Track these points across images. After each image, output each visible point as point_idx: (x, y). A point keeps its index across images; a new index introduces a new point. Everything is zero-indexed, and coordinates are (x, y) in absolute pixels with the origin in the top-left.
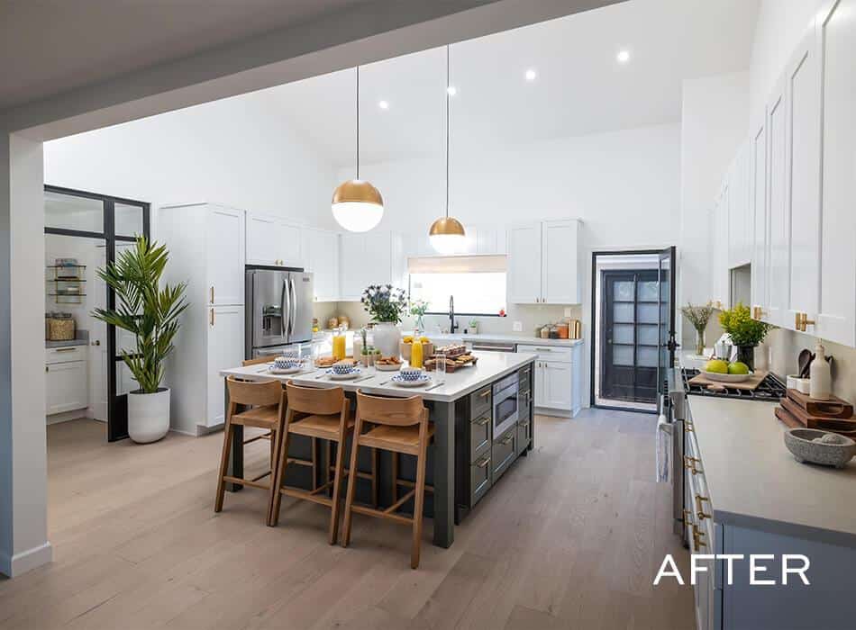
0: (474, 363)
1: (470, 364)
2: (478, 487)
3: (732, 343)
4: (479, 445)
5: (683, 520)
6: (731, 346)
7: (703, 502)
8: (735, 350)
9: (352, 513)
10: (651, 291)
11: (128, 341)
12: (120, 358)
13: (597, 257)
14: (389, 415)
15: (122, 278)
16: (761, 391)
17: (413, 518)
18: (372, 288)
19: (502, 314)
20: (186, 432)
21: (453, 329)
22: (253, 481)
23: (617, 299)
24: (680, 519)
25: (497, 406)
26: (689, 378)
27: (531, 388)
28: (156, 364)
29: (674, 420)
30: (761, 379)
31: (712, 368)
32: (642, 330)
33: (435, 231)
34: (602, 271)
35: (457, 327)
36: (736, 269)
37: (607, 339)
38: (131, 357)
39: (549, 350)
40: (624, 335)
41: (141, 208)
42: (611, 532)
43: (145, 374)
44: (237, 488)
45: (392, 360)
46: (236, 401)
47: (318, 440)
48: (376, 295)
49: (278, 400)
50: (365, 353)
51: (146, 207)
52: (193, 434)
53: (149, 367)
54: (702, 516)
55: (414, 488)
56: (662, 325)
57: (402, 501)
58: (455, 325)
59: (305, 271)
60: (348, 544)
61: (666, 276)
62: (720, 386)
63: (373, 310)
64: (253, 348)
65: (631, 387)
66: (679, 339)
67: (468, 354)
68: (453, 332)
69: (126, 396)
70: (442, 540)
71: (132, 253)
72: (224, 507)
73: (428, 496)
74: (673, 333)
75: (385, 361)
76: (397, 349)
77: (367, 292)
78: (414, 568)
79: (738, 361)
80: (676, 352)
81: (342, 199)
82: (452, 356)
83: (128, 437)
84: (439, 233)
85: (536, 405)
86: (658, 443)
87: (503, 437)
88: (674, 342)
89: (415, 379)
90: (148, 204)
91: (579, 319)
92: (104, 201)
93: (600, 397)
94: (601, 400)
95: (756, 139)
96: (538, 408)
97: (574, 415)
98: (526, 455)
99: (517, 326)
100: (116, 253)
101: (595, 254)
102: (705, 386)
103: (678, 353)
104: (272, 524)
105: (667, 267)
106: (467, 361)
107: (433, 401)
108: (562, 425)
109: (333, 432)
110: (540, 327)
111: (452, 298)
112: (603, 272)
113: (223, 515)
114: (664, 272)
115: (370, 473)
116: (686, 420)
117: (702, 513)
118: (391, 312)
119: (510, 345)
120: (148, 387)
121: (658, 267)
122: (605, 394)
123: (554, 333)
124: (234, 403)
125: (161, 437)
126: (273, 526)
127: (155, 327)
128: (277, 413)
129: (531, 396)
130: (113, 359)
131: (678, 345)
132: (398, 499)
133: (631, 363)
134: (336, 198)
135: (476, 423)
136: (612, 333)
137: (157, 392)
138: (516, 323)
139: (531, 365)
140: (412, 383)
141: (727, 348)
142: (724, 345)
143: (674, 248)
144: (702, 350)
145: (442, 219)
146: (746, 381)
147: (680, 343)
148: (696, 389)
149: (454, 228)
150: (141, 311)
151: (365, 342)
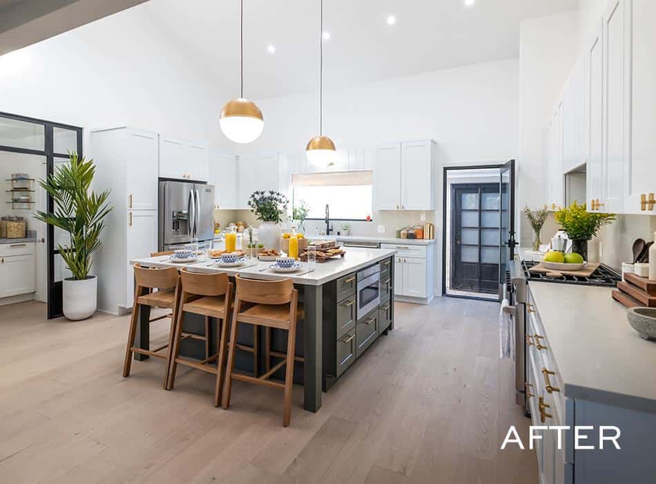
0: (342, 255)
1: (339, 256)
2: (343, 360)
3: (567, 237)
4: (344, 324)
5: (525, 392)
6: (566, 240)
7: (549, 375)
8: (570, 243)
9: (231, 379)
10: (493, 201)
11: (64, 238)
12: (57, 252)
13: (447, 171)
14: (263, 296)
15: (59, 188)
16: (596, 278)
17: (284, 383)
18: (257, 193)
19: (369, 219)
20: (110, 312)
21: (329, 231)
22: (155, 351)
23: (464, 208)
24: (522, 391)
25: (361, 291)
26: (528, 268)
27: (391, 277)
28: (86, 256)
29: (516, 303)
30: (594, 269)
31: (550, 258)
32: (486, 233)
33: (311, 148)
34: (451, 184)
35: (332, 230)
36: (570, 173)
37: (456, 240)
38: (65, 251)
39: (407, 248)
40: (470, 237)
41: (76, 132)
42: (460, 401)
43: (77, 265)
44: (144, 358)
45: (273, 252)
46: (142, 285)
47: (210, 318)
48: (260, 200)
49: (174, 284)
50: (249, 247)
51: (79, 131)
52: (115, 314)
53: (80, 258)
54: (551, 390)
55: (285, 359)
56: (503, 229)
57: (274, 370)
58: (330, 228)
59: (208, 184)
60: (228, 407)
61: (505, 189)
62: (558, 273)
63: (258, 211)
64: (164, 244)
65: (477, 280)
66: (517, 238)
67: (338, 248)
68: (328, 234)
69: (61, 282)
70: (311, 405)
71: (67, 167)
72: (131, 373)
73: (298, 365)
74: (512, 233)
75: (266, 253)
76: (277, 243)
77: (253, 196)
78: (286, 426)
79: (573, 252)
80: (515, 249)
81: (228, 114)
82: (323, 249)
83: (63, 315)
84: (314, 149)
85: (395, 293)
86: (501, 324)
87: (366, 318)
88: (514, 241)
89: (289, 266)
90: (81, 129)
91: (433, 223)
92: (45, 126)
93: (450, 289)
94: (451, 291)
95: (591, 51)
96: (398, 296)
97: (429, 301)
98: (387, 334)
99: (381, 229)
100: (55, 167)
101: (445, 169)
102: (544, 274)
103: (517, 249)
104: (168, 388)
105: (507, 180)
106: (336, 254)
107: (303, 285)
108: (419, 310)
109: (219, 311)
110: (399, 229)
111: (327, 206)
112: (453, 185)
113: (130, 380)
114: (504, 185)
115: (252, 347)
116: (527, 303)
117: (550, 387)
118: (273, 213)
119: (375, 244)
120: (80, 275)
121: (499, 181)
122: (454, 286)
123: (411, 234)
124: (139, 286)
125: (89, 316)
126: (169, 390)
127: (85, 226)
128: (174, 295)
129: (391, 285)
130: (52, 252)
131: (517, 244)
132: (271, 367)
133: (476, 260)
134: (223, 113)
135: (341, 305)
136: (460, 236)
137: (86, 279)
138: (380, 227)
139: (392, 258)
140: (286, 269)
141: (563, 242)
142: (560, 239)
143: (513, 162)
144: (538, 246)
145: (316, 138)
146: (581, 269)
147: (519, 242)
148: (536, 276)
149: (327, 144)
150: (74, 215)
151: (251, 238)
